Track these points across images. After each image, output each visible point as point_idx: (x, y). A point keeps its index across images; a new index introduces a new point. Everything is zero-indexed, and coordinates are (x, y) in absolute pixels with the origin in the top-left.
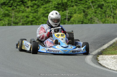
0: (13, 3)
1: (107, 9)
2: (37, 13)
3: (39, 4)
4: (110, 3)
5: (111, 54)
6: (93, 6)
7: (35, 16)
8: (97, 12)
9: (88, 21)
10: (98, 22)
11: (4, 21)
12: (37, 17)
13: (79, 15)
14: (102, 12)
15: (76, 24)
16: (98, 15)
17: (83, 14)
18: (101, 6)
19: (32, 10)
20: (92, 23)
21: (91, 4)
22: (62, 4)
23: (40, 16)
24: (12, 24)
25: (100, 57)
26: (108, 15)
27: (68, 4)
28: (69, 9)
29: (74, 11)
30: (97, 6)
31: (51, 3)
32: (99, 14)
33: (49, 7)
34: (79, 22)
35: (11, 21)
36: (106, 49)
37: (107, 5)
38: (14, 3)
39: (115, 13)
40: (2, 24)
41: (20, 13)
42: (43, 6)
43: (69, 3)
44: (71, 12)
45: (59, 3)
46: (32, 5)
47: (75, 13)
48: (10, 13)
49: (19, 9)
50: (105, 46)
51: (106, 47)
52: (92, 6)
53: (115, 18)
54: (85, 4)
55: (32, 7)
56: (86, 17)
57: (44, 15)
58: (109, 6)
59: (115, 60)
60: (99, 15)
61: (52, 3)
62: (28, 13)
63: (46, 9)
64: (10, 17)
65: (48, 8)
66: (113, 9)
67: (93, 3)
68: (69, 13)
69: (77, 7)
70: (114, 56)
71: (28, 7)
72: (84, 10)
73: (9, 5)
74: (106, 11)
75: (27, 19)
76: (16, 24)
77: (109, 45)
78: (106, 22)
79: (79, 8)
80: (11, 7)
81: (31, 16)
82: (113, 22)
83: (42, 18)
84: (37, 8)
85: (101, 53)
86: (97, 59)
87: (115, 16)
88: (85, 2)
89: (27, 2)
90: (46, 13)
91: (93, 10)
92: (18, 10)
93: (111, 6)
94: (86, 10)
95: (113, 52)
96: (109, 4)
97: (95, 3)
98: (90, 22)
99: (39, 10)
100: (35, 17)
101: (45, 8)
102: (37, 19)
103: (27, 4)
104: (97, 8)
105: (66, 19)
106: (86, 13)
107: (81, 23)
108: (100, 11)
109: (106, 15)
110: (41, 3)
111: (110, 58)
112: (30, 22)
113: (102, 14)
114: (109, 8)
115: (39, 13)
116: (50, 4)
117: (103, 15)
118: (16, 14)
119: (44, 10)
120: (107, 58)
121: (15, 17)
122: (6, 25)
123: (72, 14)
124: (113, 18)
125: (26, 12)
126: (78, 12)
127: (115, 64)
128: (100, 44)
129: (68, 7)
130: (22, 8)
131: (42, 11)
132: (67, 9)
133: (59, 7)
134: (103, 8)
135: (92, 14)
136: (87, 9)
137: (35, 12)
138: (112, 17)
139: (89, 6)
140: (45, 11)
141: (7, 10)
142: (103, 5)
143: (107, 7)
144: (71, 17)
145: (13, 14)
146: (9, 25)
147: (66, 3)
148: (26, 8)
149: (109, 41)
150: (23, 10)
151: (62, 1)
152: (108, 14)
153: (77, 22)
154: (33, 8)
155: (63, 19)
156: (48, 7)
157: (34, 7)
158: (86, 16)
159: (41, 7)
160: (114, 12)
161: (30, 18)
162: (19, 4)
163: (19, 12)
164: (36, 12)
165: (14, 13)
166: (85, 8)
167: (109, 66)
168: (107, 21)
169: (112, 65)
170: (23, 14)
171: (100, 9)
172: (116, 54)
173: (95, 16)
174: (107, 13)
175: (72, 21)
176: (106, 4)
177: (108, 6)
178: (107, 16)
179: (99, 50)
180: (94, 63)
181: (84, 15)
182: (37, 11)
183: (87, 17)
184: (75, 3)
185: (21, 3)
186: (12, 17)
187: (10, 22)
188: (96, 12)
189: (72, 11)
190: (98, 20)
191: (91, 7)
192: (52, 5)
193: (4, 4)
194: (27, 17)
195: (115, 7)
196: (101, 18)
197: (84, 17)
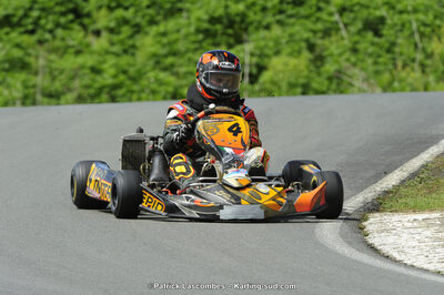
0: (39, 18)
1: (397, 37)
2: (133, 55)
3: (138, 20)
4: (408, 12)
5: (415, 209)
6: (346, 25)
7: (126, 68)
8: (361, 47)
9: (326, 83)
10: (365, 86)
11: (9, 87)
12: (132, 71)
13: (293, 62)
14: (381, 48)
15: (280, 95)
16: (363, 61)
17: (306, 55)
18: (374, 26)
19: (112, 44)
20: (342, 92)
21: (336, 17)
22: (225, 21)
23: (145, 66)
24: (39, 97)
25: (371, 220)
26: (403, 58)
27: (249, 20)
28: (254, 37)
29: (271, 44)
30: (359, 25)
31: (185, 14)
32: (370, 55)
33: (178, 31)
34: (292, 86)
35: (34, 86)
36: (397, 188)
37: (399, 22)
38: (46, 17)
39: (429, 50)
41: (67, 57)
42: (154, 30)
43: (255, 13)
44: (261, 48)
45: (216, 15)
46: (112, 24)
47: (277, 53)
48: (29, 55)
49: (63, 39)
50: (392, 180)
51: (393, 183)
52: (341, 26)
53: (428, 70)
54: (313, 19)
55: (112, 31)
56: (318, 67)
57: (157, 63)
58: (407, 25)
59: (428, 233)
60: (370, 61)
61: (188, 18)
62: (99, 54)
63: (165, 40)
64: (30, 73)
65: (173, 37)
66: (422, 35)
67: (346, 14)
68: (252, 55)
69: (284, 31)
70: (426, 215)
71: (97, 33)
72: (313, 40)
73: (25, 26)
74: (393, 44)
75: (93, 81)
76: (54, 96)
77: (405, 174)
78: (396, 84)
79: (291, 35)
80: (32, 32)
81: (112, 66)
82: (421, 87)
83: (151, 75)
84: (131, 37)
85: (376, 206)
86: (362, 229)
87: (428, 62)
88: (314, 9)
89: (95, 14)
90: (166, 56)
91: (347, 42)
92: (58, 43)
93: (414, 26)
94: (319, 42)
95: (421, 200)
96: (405, 17)
97: (352, 15)
98: (334, 86)
99: (138, 44)
100: (125, 72)
101: (164, 34)
102: (134, 80)
103: (94, 22)
104: (359, 32)
106: (318, 51)
107: (299, 90)
108: (373, 44)
109: (394, 59)
110: (147, 18)
111: (410, 225)
112: (106, 90)
113: (379, 56)
114: (406, 33)
115: (141, 57)
116: (182, 20)
117: (385, 58)
118: (51, 61)
119: (159, 42)
120: (400, 224)
121: (51, 73)
122: (14, 104)
123: (267, 56)
124: (423, 72)
125: (92, 53)
126: (287, 50)
127: (428, 249)
128: (372, 173)
129: (251, 29)
130: (76, 36)
131: (152, 46)
132: (245, 36)
133: (216, 31)
134: (384, 32)
135: (341, 55)
136: (323, 38)
137: (125, 51)
138: (416, 66)
139: (328, 25)
140: (164, 46)
141: (18, 46)
142: (382, 20)
143: (398, 28)
144: (261, 68)
145: (40, 60)
146: (29, 101)
147: (243, 16)
148: (91, 39)
149: (408, 160)
150: (80, 44)
151: (226, 7)
152: (401, 54)
153: (284, 86)
154: (115, 38)
156: (173, 32)
157: (119, 33)
158: (319, 63)
159: (146, 33)
160: (424, 49)
161: (106, 75)
162: (63, 20)
163: (62, 51)
164: (129, 50)
165: (46, 55)
166: (315, 32)
167: (406, 253)
168: (401, 81)
169: (417, 252)
170: (80, 60)
171: (370, 35)
172: (432, 210)
173: (354, 65)
174: (397, 49)
175: (268, 86)
176: (393, 19)
177: (403, 25)
178: (400, 64)
179: (369, 194)
180: (349, 243)
181: (310, 60)
182: (134, 47)
183: (323, 69)
184: (274, 15)
185: (71, 17)
186: (36, 73)
187: (32, 91)
188: (358, 46)
189: (266, 46)
190: (366, 80)
191: (338, 30)
192: (189, 25)
193: (6, 22)
194: (96, 71)
195: (428, 30)
196: (377, 73)
197: (312, 68)
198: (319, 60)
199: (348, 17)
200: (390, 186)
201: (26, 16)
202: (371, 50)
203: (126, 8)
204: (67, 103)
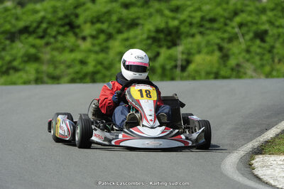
0: (47, 28)
1: (275, 42)
2: (107, 53)
3: (111, 30)
4: (282, 27)
6: (243, 35)
7: (102, 61)
8: (254, 49)
9: (230, 71)
10: (254, 74)
11: (27, 72)
12: (106, 63)
13: (208, 58)
14: (265, 50)
15: (201, 79)
16: (253, 58)
17: (217, 54)
18: (261, 36)
20: (240, 78)
21: (237, 30)
22: (166, 31)
24: (46, 79)
25: (257, 160)
26: (279, 56)
27: (181, 31)
28: (185, 42)
29: (195, 46)
30: (251, 35)
31: (140, 27)
32: (258, 54)
34: (208, 74)
35: (42, 72)
36: (273, 139)
37: (277, 34)
38: (51, 28)
40: (21, 81)
41: (64, 54)
42: (120, 37)
43: (185, 26)
44: (189, 49)
45: (161, 27)
46: (94, 33)
47: (199, 52)
51: (271, 136)
52: (240, 35)
54: (222, 30)
55: (94, 37)
56: (224, 61)
58: (282, 35)
61: (142, 29)
62: (85, 52)
63: (127, 43)
68: (183, 53)
69: (204, 38)
71: (84, 38)
72: (222, 45)
73: (38, 33)
74: (273, 47)
75: (82, 68)
76: (55, 79)
77: (279, 131)
78: (274, 73)
80: (42, 37)
81: (93, 60)
84: (106, 41)
85: (260, 151)
86: (251, 165)
88: (221, 25)
89: (83, 26)
91: (243, 46)
92: (59, 45)
94: (226, 45)
96: (280, 30)
97: (246, 29)
98: (234, 73)
99: (110, 46)
100: (101, 64)
101: (127, 40)
102: (107, 68)
103: (82, 31)
104: (252, 40)
105: (176, 67)
106: (225, 51)
107: (212, 76)
108: (260, 47)
110: (116, 29)
111: (281, 163)
112: (89, 75)
113: (263, 54)
114: (281, 40)
116: (138, 31)
117: (267, 56)
118: (53, 57)
120: (275, 163)
122: (30, 83)
123: (192, 54)
125: (81, 51)
126: (205, 50)
128: (258, 129)
129: (183, 37)
130: (71, 40)
131: (119, 47)
132: (178, 42)
133: (160, 38)
134: (267, 39)
135: (240, 53)
136: (228, 43)
137: (102, 50)
139: (231, 35)
141: (33, 46)
142: (266, 32)
143: (276, 37)
144: (188, 62)
145: (46, 55)
147: (177, 29)
148: (80, 42)
150: (74, 45)
151: (167, 23)
152: (278, 53)
153: (203, 74)
154: (96, 42)
155: (168, 67)
156: (132, 38)
157: (98, 38)
158: (225, 59)
159: (115, 39)
161: (89, 66)
162: (62, 30)
163: (62, 50)
164: (105, 50)
166: (223, 39)
167: (278, 181)
168: (278, 71)
170: (73, 56)
171: (258, 42)
173: (248, 61)
174: (275, 51)
175: (193, 73)
176: (273, 31)
177: (279, 36)
178: (276, 60)
179: (255, 143)
180: (242, 174)
181: (220, 57)
183: (228, 63)
184: (198, 28)
185: (67, 28)
188: (250, 49)
189: (192, 48)
190: (255, 70)
191: (237, 38)
192: (142, 35)
193: (26, 30)
194: (83, 62)
196: (262, 66)
197: (221, 62)
198: (225, 57)
199: (244, 29)
200: (269, 138)
201: (38, 27)
202: (258, 50)
203: (103, 23)
204: (65, 83)
